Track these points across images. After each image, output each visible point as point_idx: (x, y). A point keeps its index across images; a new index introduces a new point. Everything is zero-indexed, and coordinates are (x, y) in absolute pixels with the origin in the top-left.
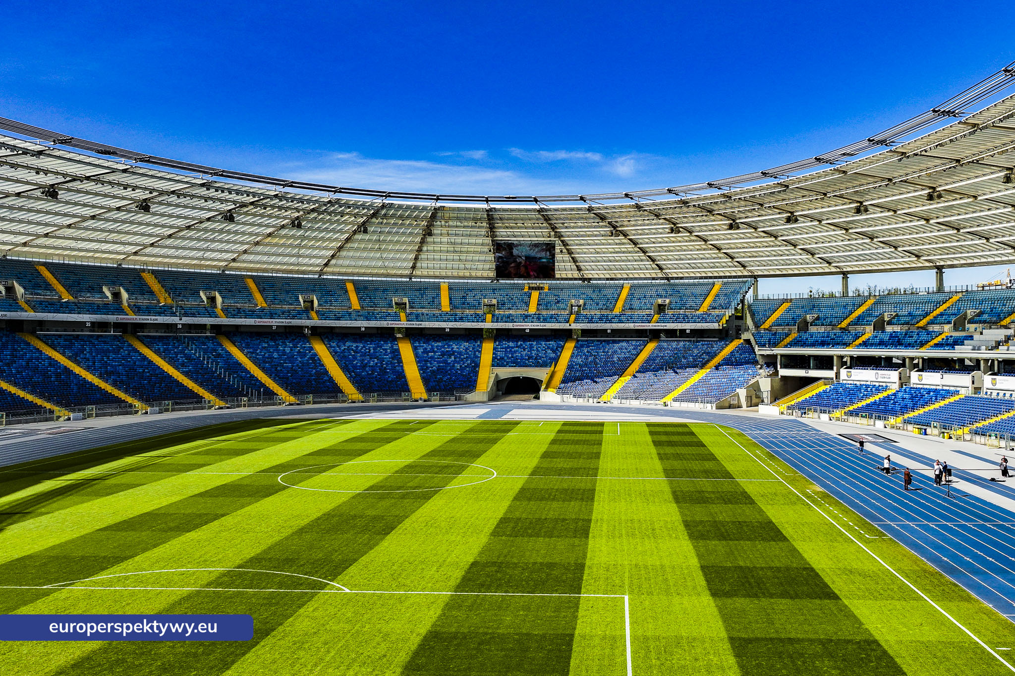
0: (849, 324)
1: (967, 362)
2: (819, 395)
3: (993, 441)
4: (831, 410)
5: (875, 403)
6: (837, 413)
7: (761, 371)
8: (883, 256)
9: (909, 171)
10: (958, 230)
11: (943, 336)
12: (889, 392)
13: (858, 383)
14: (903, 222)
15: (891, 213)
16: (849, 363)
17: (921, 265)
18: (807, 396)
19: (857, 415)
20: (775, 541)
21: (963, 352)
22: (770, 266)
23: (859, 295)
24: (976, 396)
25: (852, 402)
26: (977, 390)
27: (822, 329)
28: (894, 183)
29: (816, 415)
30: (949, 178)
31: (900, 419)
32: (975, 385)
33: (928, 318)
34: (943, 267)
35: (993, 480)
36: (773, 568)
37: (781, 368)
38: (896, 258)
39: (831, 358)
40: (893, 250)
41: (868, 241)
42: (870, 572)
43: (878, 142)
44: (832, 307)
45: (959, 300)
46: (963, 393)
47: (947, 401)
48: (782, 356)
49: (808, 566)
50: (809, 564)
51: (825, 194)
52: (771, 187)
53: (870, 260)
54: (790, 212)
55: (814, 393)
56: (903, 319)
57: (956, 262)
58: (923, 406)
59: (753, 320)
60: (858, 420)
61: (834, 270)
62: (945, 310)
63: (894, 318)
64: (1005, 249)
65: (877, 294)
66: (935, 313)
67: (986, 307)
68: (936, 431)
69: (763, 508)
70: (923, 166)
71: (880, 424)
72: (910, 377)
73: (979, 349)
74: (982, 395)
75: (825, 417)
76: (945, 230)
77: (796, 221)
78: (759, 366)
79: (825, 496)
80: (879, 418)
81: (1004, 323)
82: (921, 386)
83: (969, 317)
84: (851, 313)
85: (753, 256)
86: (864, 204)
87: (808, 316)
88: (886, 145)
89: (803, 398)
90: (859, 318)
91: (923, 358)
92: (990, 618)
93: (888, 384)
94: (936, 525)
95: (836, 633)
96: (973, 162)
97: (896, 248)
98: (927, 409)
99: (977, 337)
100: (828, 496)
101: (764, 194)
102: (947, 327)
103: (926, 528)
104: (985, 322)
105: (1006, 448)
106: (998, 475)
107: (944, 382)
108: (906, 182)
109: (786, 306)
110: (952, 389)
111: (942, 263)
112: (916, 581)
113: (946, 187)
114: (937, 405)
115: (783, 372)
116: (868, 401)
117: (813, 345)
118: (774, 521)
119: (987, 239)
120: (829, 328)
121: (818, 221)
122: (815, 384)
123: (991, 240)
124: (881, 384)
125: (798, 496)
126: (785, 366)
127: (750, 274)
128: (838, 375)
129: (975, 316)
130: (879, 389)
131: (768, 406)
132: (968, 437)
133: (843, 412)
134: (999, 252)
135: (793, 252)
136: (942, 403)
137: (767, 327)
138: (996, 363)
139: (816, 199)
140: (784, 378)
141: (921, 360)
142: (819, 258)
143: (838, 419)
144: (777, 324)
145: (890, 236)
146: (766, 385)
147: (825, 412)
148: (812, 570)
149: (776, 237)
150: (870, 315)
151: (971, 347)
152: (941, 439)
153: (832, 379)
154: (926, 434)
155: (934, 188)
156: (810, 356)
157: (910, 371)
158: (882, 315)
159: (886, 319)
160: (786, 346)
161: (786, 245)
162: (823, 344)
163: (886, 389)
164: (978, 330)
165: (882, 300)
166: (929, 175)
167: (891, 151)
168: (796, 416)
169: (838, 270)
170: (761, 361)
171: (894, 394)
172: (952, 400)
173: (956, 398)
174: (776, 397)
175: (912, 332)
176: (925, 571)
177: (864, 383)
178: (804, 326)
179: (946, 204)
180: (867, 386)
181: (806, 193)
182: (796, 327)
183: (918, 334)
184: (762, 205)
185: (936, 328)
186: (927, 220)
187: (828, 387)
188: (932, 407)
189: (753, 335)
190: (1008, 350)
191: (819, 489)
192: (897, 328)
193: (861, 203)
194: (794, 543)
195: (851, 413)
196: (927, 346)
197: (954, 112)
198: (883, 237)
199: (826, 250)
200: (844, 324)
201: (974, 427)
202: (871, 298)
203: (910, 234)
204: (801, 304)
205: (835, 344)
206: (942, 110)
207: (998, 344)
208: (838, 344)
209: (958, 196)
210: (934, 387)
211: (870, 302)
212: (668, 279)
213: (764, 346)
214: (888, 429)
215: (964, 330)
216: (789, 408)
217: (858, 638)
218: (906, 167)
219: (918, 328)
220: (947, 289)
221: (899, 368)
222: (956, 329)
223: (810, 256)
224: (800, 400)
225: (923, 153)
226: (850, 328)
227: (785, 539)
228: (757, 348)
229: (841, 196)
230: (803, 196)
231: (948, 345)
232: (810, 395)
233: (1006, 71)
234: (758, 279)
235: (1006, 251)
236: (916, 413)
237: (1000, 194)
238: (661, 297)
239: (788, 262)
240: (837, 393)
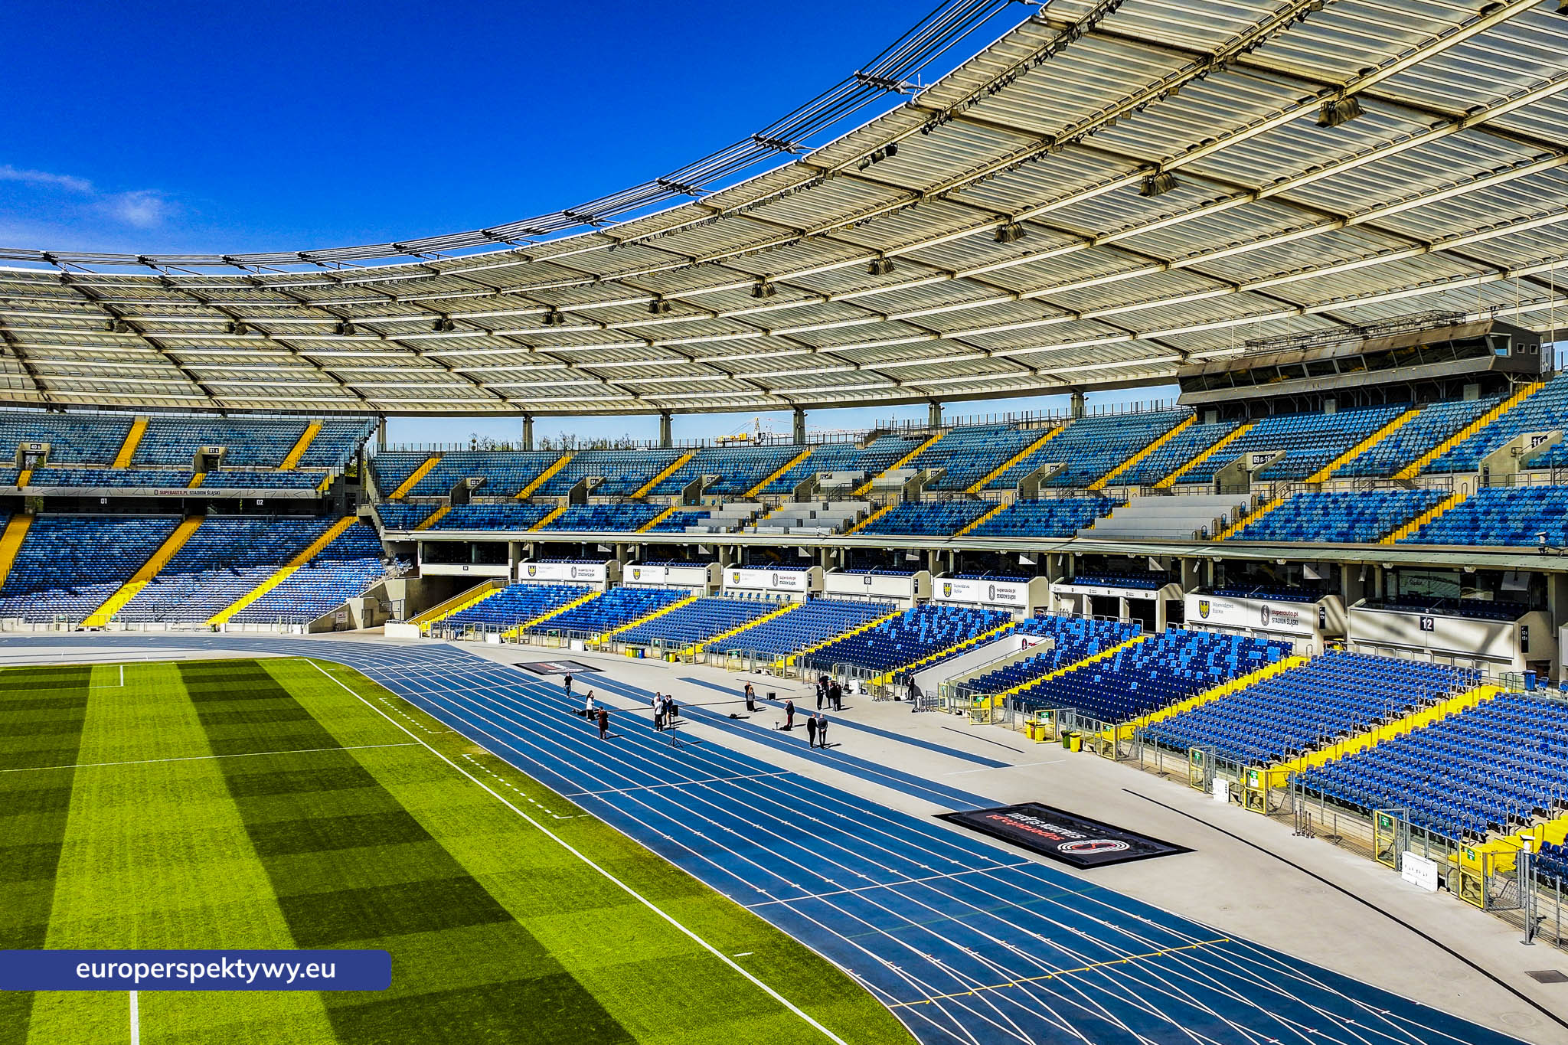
0: (533, 494)
1: (702, 551)
2: (484, 605)
3: (734, 662)
4: (503, 626)
5: (570, 613)
6: (513, 632)
7: (390, 568)
8: (586, 391)
9: (624, 266)
10: (692, 359)
11: (669, 512)
12: (591, 597)
13: (545, 584)
14: (616, 342)
15: (598, 327)
16: (531, 554)
17: (640, 407)
18: (465, 606)
19: (543, 633)
20: (409, 841)
21: (696, 535)
22: (408, 397)
23: (548, 449)
24: (713, 598)
25: (535, 614)
26: (714, 589)
27: (491, 501)
28: (603, 283)
29: (479, 636)
30: (679, 281)
31: (606, 637)
32: (712, 583)
33: (648, 486)
34: (670, 411)
35: (733, 716)
36: (405, 885)
37: (423, 562)
38: (604, 395)
39: (504, 546)
40: (600, 382)
41: (563, 366)
42: (560, 871)
43: (580, 218)
44: (508, 467)
45: (691, 461)
46: (696, 594)
47: (673, 608)
48: (425, 543)
49: (463, 875)
50: (465, 872)
51: (498, 290)
52: (409, 271)
53: (565, 396)
54: (441, 314)
55: (477, 601)
56: (614, 487)
57: (688, 405)
58: (640, 615)
59: (377, 484)
60: (545, 640)
61: (510, 409)
62: (673, 474)
63: (600, 485)
64: (753, 390)
65: (576, 448)
66: (658, 479)
67: (728, 470)
68: (657, 652)
69: (390, 791)
70: (645, 262)
71: (577, 645)
72: (622, 572)
73: (717, 531)
74: (721, 597)
75: (493, 638)
76: (675, 358)
77: (451, 328)
78: (386, 560)
79: (491, 762)
80: (577, 636)
81: (750, 494)
82: (638, 586)
83: (705, 484)
84: (536, 476)
85: (379, 381)
86: (558, 310)
87: (468, 480)
88: (592, 223)
89: (458, 610)
90: (548, 484)
91: (641, 545)
92: (726, 913)
93: (590, 585)
94: (656, 790)
95: (506, 973)
96: (712, 262)
97: (604, 380)
98: (645, 620)
99: (714, 513)
100: (498, 761)
101: (399, 280)
102: (675, 500)
103: (642, 795)
104: (725, 492)
105: (751, 671)
106: (741, 709)
107: (671, 579)
108: (619, 282)
109: (432, 462)
110: (681, 588)
111: (669, 406)
112: (626, 875)
113: (677, 296)
114: (659, 614)
115: (427, 569)
116: (561, 611)
117: (476, 525)
118: (408, 809)
119: (730, 375)
120: (502, 499)
121: (487, 330)
122: (480, 586)
123: (735, 377)
124: (580, 584)
125: (448, 766)
126: (430, 560)
127: (373, 409)
128: (514, 572)
129: (714, 483)
130: (576, 593)
131: (401, 625)
132: (701, 658)
133: (522, 629)
134: (746, 394)
135: (446, 377)
136: (666, 610)
137: (400, 497)
138: (740, 550)
139: (484, 296)
140: (429, 579)
141: (638, 548)
142: (487, 389)
143: (514, 640)
144: (419, 490)
145: (596, 362)
146: (397, 590)
147: (493, 630)
148: (470, 879)
149: (417, 352)
150: (565, 480)
151: (706, 529)
152: (664, 663)
153: (505, 578)
154: (643, 656)
155: (659, 295)
156: (471, 543)
157: (623, 563)
158: (583, 480)
159: (589, 486)
160: (432, 528)
161: (434, 366)
162: (492, 524)
163: (587, 591)
164: (716, 503)
165: (582, 457)
166: (653, 276)
167: (598, 234)
168: (447, 638)
169: (518, 409)
170: (389, 552)
171: (600, 600)
172: (680, 605)
173: (686, 602)
174: (414, 609)
175: (626, 506)
176: (639, 858)
177: (555, 583)
178: (462, 496)
179: (676, 320)
180: (559, 588)
181: (467, 284)
182: (449, 497)
183: (634, 510)
184: (394, 298)
185: (660, 500)
186: (649, 342)
187: (499, 591)
188: (652, 617)
189: (376, 509)
190: (755, 532)
191: (482, 750)
192: (605, 501)
193: (553, 308)
194: (442, 842)
195: (533, 631)
196: (647, 527)
197: (687, 187)
198: (586, 362)
199: (498, 377)
200: (525, 493)
201: (709, 643)
202: (567, 453)
203: (625, 360)
204: (457, 460)
205: (511, 523)
206: (672, 182)
207: (742, 524)
208: (516, 524)
209: (692, 310)
210: (656, 587)
211: (565, 460)
212: (223, 412)
213: (396, 526)
214: (590, 653)
215: (698, 504)
216: (435, 626)
217: (539, 975)
218: (620, 260)
219: (635, 499)
220: (675, 444)
221: (607, 560)
222: (687, 502)
223: (472, 386)
224: (454, 612)
225: (645, 242)
226: (535, 499)
227: (426, 836)
228: (382, 532)
229: (523, 295)
230: (463, 290)
231: (675, 525)
232: (470, 604)
233: (757, 139)
234: (386, 418)
235: (755, 393)
236: (630, 626)
237: (747, 312)
238: (209, 442)
239: (438, 393)
240: (513, 600)
